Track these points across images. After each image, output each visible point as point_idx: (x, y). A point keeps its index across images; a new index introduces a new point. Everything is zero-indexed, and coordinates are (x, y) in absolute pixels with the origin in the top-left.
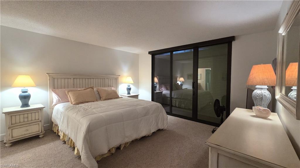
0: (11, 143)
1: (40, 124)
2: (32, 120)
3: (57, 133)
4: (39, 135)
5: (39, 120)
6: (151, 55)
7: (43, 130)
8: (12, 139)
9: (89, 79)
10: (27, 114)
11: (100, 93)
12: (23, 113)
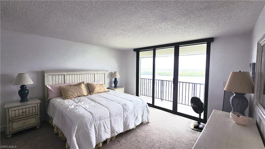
0: (11, 134)
1: (37, 117)
2: (29, 114)
3: (51, 124)
4: (36, 127)
5: (36, 114)
6: (136, 52)
7: (39, 122)
8: (12, 131)
9: (80, 75)
10: (26, 108)
11: (90, 88)
12: (21, 108)
